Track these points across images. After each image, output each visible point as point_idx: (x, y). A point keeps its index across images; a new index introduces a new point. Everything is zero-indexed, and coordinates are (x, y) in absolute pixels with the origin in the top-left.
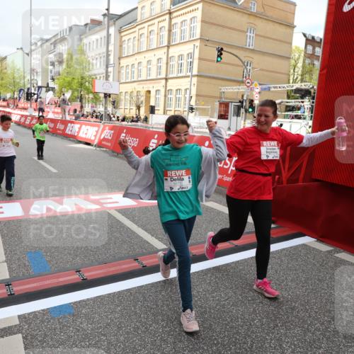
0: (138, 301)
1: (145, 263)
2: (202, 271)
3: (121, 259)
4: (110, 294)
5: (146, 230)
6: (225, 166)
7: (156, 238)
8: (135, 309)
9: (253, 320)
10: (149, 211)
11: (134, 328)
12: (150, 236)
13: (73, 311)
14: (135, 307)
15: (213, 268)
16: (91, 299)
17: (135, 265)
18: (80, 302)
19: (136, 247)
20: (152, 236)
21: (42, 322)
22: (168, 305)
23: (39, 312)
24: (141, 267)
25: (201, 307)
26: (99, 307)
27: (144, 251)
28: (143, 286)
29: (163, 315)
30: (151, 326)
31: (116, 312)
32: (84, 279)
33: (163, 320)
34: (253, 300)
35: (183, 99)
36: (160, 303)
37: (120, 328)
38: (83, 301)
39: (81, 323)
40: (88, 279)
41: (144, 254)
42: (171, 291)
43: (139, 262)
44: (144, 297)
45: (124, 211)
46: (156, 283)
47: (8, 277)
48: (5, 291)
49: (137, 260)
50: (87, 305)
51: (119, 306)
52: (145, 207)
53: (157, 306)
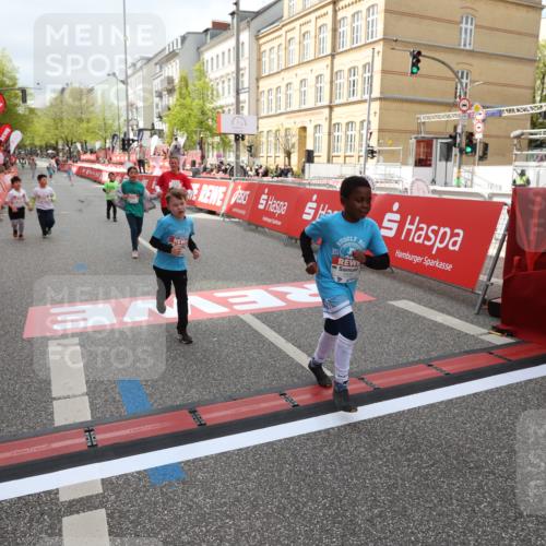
0: (286, 463)
1: (296, 400)
2: (390, 415)
3: (259, 393)
4: (241, 449)
5: (299, 347)
6: (427, 243)
8: (280, 475)
9: (478, 503)
10: (305, 316)
11: (278, 507)
13: (183, 476)
14: (280, 472)
15: (409, 410)
16: (212, 457)
17: (279, 404)
18: (194, 461)
19: (282, 373)
21: (137, 491)
22: (333, 472)
23: (132, 474)
24: (290, 406)
25: (388, 476)
26: (224, 471)
27: (296, 380)
28: (291, 439)
29: (325, 488)
30: (305, 505)
31: (250, 480)
32: (201, 425)
33: (325, 497)
34: (477, 468)
35: (357, 136)
36: (320, 467)
37: (255, 507)
38: (200, 459)
39: (196, 496)
40: (208, 424)
41: (295, 386)
42: (337, 449)
43: (287, 399)
44: (295, 457)
45: (265, 316)
46: (315, 433)
47: (90, 419)
48: (84, 440)
49: (284, 394)
50: (204, 466)
51: (254, 470)
52: (300, 310)
53: (316, 472)
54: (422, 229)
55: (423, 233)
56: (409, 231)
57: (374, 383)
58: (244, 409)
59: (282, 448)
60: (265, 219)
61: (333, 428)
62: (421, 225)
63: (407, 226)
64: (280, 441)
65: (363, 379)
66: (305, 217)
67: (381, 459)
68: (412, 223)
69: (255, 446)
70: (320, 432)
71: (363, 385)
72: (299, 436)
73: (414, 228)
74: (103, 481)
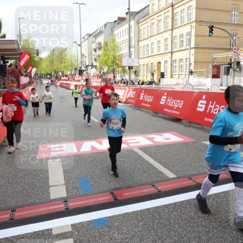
0: (156, 219)
1: (160, 188)
3: (142, 185)
4: (134, 212)
5: (160, 163)
7: (168, 169)
8: (153, 225)
10: (162, 149)
12: (163, 167)
13: (108, 223)
14: (153, 223)
16: (121, 215)
17: (152, 190)
18: (113, 216)
19: (153, 176)
20: (165, 167)
21: (87, 230)
22: (178, 224)
23: (85, 222)
24: (157, 191)
26: (126, 222)
27: (159, 179)
28: (158, 207)
29: (175, 231)
31: (139, 226)
32: (116, 199)
35: (184, 65)
36: (172, 221)
38: (115, 216)
40: (119, 199)
41: (159, 182)
43: (155, 188)
44: (160, 216)
45: (144, 149)
46: (169, 205)
47: (66, 196)
48: (63, 206)
49: (154, 186)
50: (118, 219)
51: (140, 222)
52: (160, 146)
53: (170, 223)
54: (217, 107)
55: (218, 109)
56: (211, 108)
57: (197, 180)
58: (136, 192)
59: (154, 212)
60: (143, 104)
61: (177, 202)
62: (217, 106)
63: (210, 106)
64: (153, 208)
65: (191, 179)
66: (161, 103)
67: (201, 218)
68: (212, 105)
69: (141, 210)
70: (171, 204)
71: (192, 181)
72: (162, 206)
73: (213, 107)
74: (72, 225)
